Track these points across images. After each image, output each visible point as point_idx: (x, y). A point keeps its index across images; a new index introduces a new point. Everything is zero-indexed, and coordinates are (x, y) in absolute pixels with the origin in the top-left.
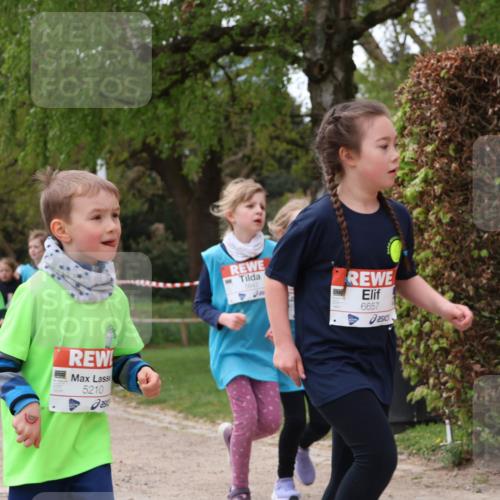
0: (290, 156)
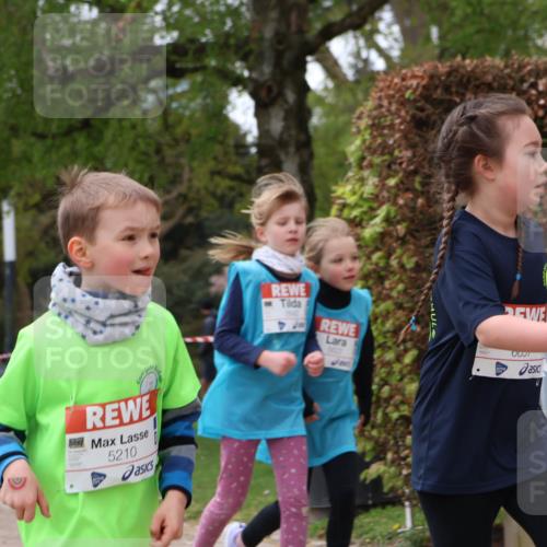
0: (233, 194)
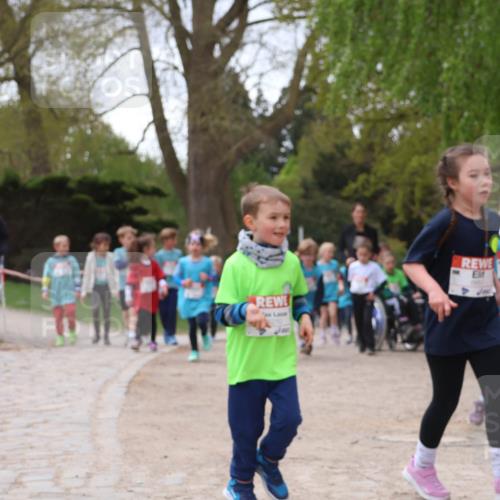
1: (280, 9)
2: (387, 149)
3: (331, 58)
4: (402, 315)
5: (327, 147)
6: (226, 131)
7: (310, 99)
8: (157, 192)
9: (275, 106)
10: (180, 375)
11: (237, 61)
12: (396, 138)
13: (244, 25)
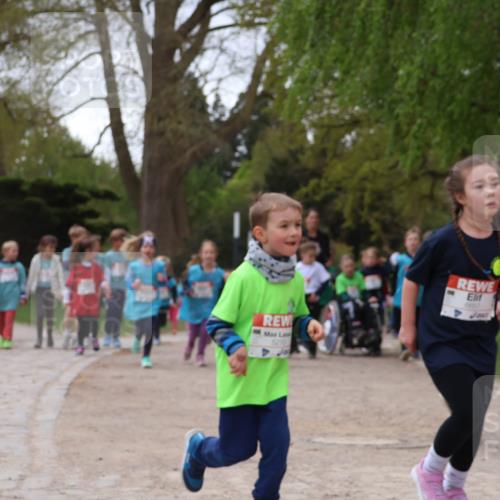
1: (243, 16)
2: (339, 155)
3: (290, 63)
4: (355, 319)
5: (280, 152)
6: (182, 136)
7: (266, 105)
8: (109, 196)
9: (232, 111)
10: (121, 377)
11: (197, 66)
12: (348, 144)
13: (205, 30)
